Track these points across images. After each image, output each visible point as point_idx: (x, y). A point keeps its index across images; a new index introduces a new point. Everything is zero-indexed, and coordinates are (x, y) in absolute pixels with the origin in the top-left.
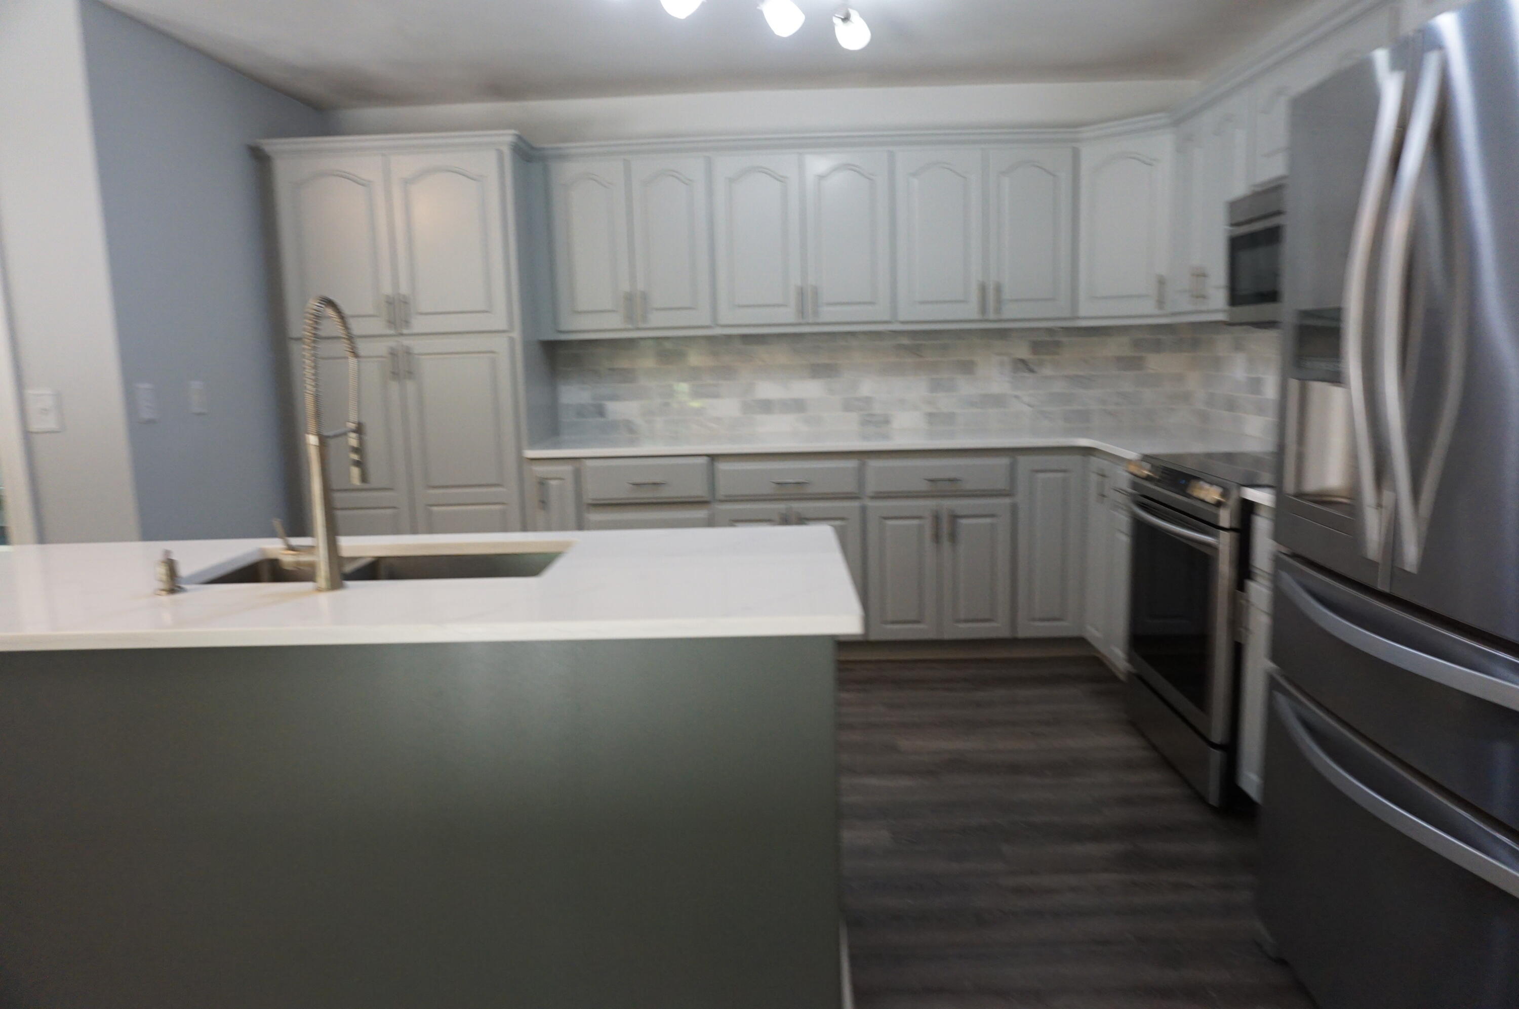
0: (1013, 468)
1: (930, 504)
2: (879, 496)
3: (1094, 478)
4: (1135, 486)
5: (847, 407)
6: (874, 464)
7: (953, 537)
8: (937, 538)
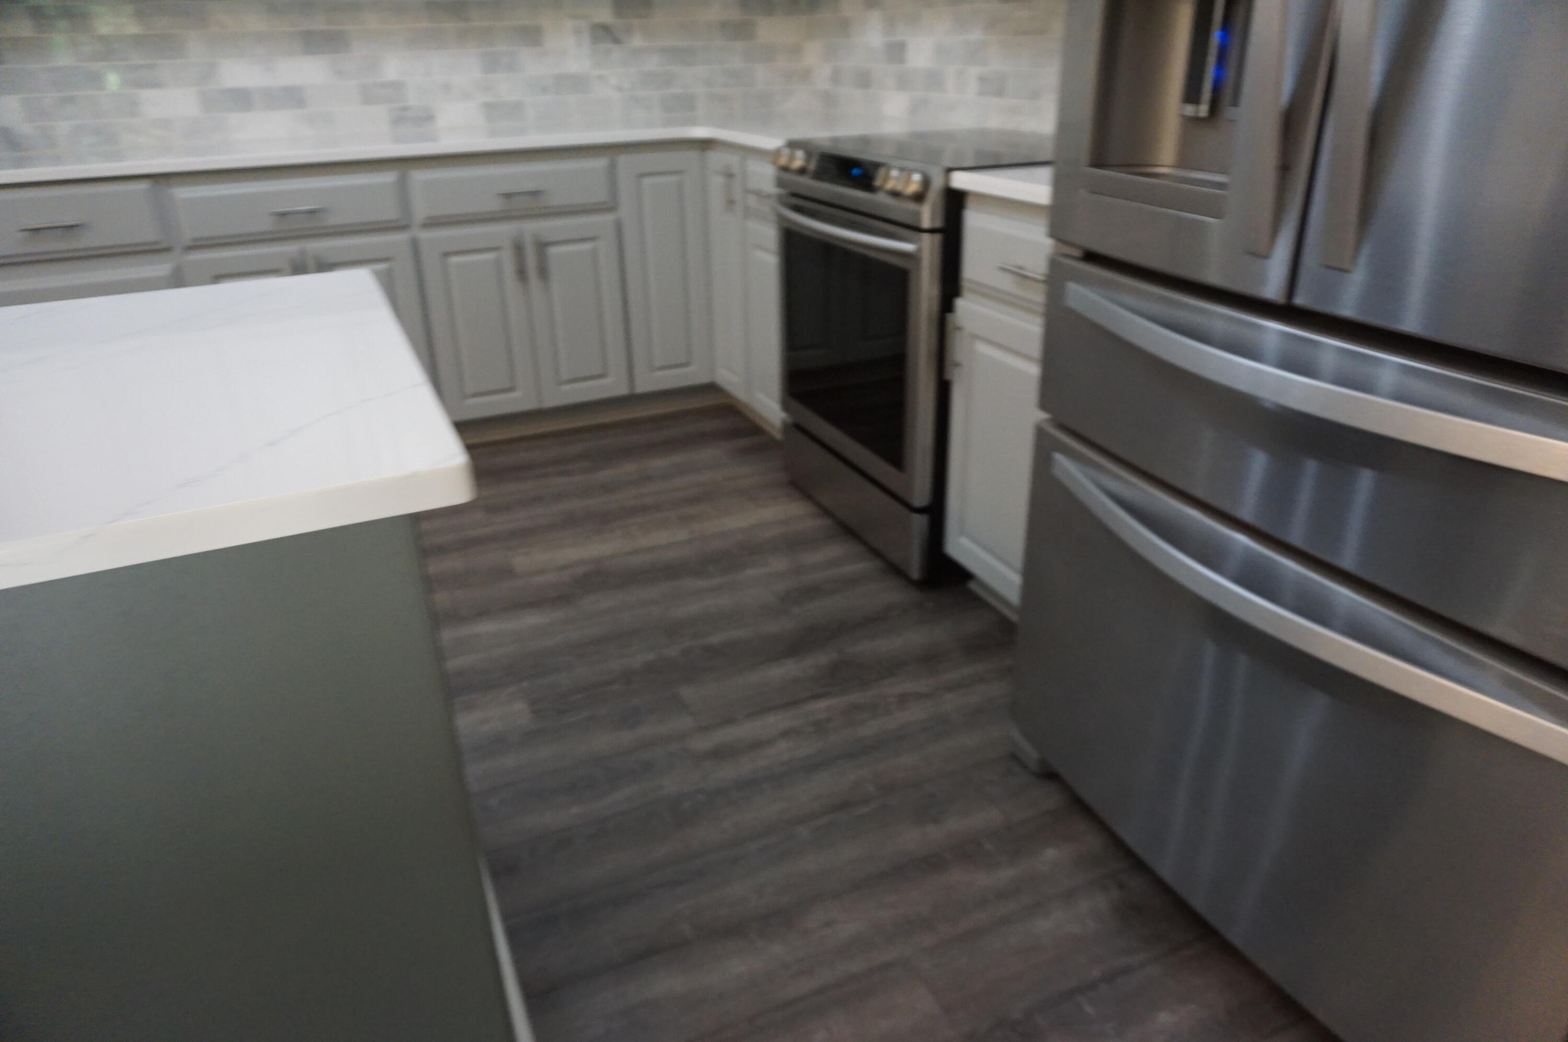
0: (612, 173)
1: (505, 230)
2: (432, 223)
3: (717, 182)
4: (780, 183)
5: (368, 97)
6: (419, 176)
7: (543, 272)
8: (521, 274)
